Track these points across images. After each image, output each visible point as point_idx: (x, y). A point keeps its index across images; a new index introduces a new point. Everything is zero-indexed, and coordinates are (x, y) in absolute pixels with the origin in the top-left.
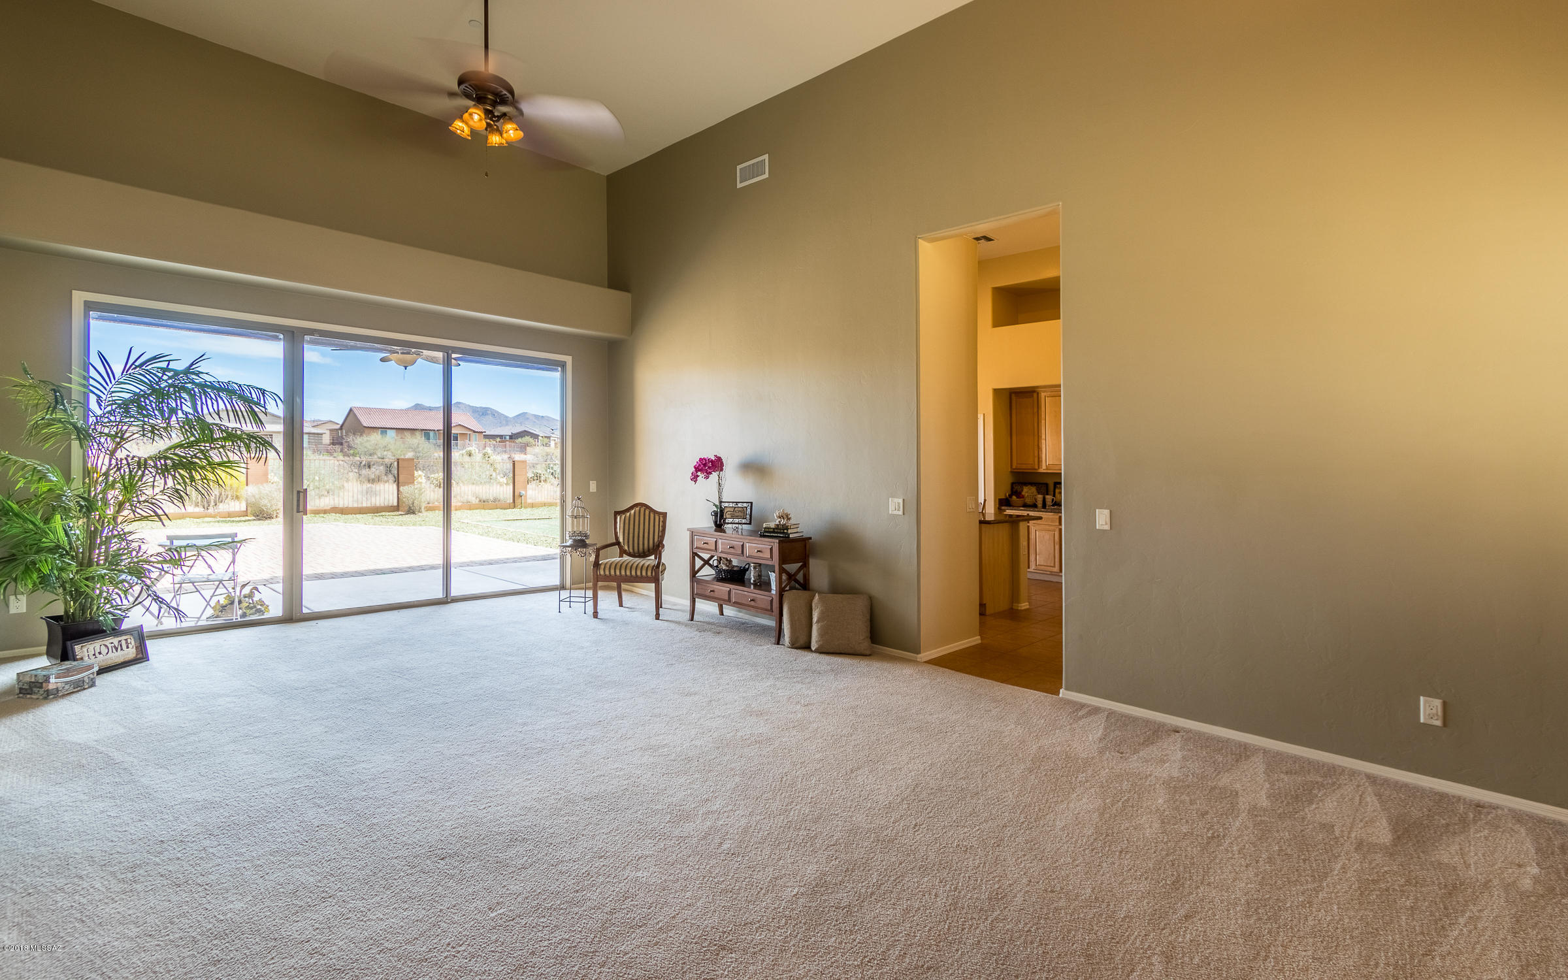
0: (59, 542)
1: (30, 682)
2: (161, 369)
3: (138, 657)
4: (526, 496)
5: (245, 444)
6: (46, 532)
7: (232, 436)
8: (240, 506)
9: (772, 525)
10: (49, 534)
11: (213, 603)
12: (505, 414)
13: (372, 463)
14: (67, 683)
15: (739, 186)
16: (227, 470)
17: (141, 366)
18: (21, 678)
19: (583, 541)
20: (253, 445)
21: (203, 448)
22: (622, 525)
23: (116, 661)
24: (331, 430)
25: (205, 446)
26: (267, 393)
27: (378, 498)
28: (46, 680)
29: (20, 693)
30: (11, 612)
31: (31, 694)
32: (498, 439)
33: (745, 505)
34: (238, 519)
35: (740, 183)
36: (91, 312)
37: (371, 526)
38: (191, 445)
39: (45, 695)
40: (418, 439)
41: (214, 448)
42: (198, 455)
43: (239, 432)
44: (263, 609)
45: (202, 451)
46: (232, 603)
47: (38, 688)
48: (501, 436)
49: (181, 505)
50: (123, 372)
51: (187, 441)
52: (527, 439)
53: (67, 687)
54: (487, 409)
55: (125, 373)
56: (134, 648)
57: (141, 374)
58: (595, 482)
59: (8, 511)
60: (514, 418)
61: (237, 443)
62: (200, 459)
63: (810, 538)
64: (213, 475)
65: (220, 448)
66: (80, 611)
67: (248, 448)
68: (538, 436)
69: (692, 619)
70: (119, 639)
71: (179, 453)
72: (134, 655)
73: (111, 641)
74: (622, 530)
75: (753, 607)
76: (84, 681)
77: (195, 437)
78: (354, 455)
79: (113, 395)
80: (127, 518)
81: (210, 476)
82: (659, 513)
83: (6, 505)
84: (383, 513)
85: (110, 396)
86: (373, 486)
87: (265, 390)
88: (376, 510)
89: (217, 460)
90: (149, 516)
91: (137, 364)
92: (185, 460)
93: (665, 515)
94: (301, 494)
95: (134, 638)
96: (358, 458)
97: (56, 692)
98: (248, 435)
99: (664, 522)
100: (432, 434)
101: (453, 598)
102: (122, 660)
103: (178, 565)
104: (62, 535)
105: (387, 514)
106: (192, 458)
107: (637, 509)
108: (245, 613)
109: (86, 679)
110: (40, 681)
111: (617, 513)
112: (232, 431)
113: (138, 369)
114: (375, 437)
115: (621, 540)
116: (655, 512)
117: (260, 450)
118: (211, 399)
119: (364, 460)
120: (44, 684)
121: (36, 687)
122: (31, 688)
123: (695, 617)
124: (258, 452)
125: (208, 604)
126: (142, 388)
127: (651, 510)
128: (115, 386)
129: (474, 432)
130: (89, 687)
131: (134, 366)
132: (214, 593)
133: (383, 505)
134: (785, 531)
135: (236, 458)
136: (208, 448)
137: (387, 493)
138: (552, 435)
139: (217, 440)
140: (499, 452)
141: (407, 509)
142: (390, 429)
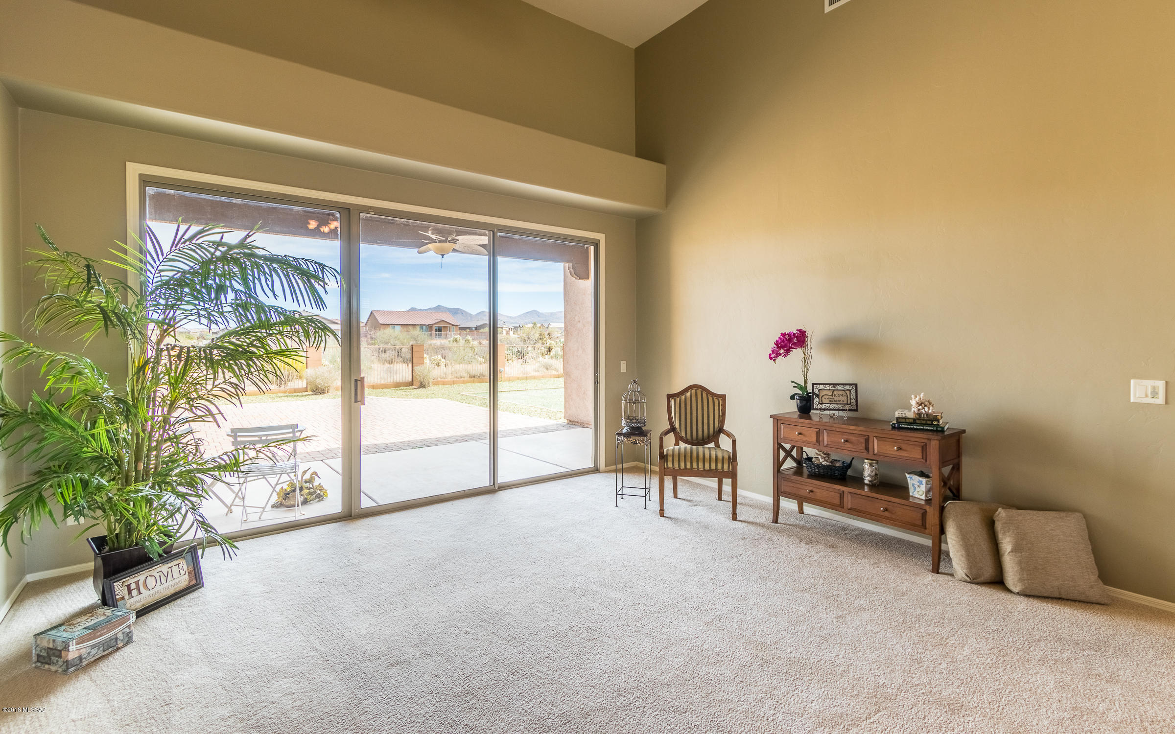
0: (102, 450)
1: (48, 648)
2: (214, 242)
3: (191, 584)
4: (504, 372)
5: (304, 329)
6: (87, 440)
7: (289, 320)
8: (302, 384)
9: (910, 414)
10: (90, 442)
11: (278, 489)
12: (470, 312)
13: (387, 349)
14: (93, 647)
15: (828, 9)
16: (286, 360)
17: (191, 239)
18: (38, 642)
19: (639, 428)
20: (311, 329)
21: (259, 334)
22: (678, 409)
23: (165, 594)
25: (261, 333)
26: (327, 268)
27: (398, 376)
28: (65, 648)
29: (38, 661)
30: (68, 525)
31: (49, 664)
32: (468, 330)
33: (847, 387)
34: (301, 394)
35: (831, 4)
36: (147, 188)
37: (396, 399)
38: (246, 332)
39: (64, 667)
40: (417, 332)
41: (272, 335)
42: (255, 343)
43: (297, 316)
44: (322, 494)
45: (259, 339)
46: (294, 491)
47: (56, 657)
48: (469, 328)
49: (237, 402)
50: (172, 247)
51: (242, 327)
53: (94, 652)
54: (458, 309)
55: (173, 248)
56: (187, 573)
57: (191, 249)
58: (625, 362)
59: (46, 414)
60: (476, 315)
61: (295, 328)
62: (257, 347)
63: (964, 431)
64: (271, 366)
65: (277, 334)
66: (126, 533)
67: (307, 334)
69: (776, 520)
70: (169, 565)
71: (234, 340)
72: (187, 583)
73: (159, 570)
74: (678, 415)
75: (887, 518)
76: (116, 639)
77: (251, 323)
78: (374, 344)
79: (162, 274)
80: (178, 419)
81: (268, 367)
82: (718, 396)
83: (44, 408)
84: (402, 388)
85: (159, 275)
86: (392, 366)
87: (324, 265)
88: (397, 385)
89: (274, 348)
90: (205, 416)
91: (186, 237)
92: (240, 349)
93: (723, 397)
94: (359, 382)
95: (187, 562)
96: (377, 346)
97: (78, 662)
98: (306, 319)
99: (724, 405)
100: (424, 327)
101: (501, 485)
102: (172, 591)
103: (234, 472)
104: (106, 442)
105: (405, 388)
106: (248, 346)
107: (693, 391)
108: (306, 499)
109: (120, 636)
110: (59, 648)
111: (669, 397)
112: (291, 314)
113: (188, 243)
114: (389, 331)
115: (677, 426)
116: (714, 395)
117: (319, 336)
118: (265, 273)
119: (382, 346)
120: (63, 652)
121: (54, 655)
122: (49, 656)
123: (781, 518)
124: (317, 338)
125: (274, 490)
126: (192, 264)
127: (708, 392)
128: (163, 263)
129: (453, 325)
130: (125, 645)
131: (183, 240)
132: (278, 481)
133: (401, 381)
134: (935, 423)
135: (295, 346)
136: (265, 335)
137: (403, 372)
139: (274, 324)
140: (474, 339)
141: (419, 385)
142: (397, 325)
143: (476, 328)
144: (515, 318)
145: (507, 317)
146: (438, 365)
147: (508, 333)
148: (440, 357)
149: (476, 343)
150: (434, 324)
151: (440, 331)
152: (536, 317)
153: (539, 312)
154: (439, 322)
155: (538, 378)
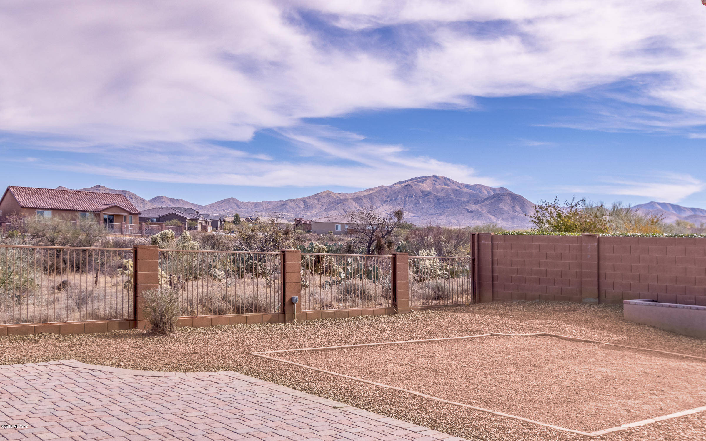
32: (148, 222)
52: (175, 221)
68: (185, 219)
114: (32, 218)
129: (130, 213)
138: (200, 219)
141: (151, 326)
142: (46, 209)
143: (159, 220)
144: (205, 207)
147: (204, 228)
150: (103, 210)
151: (111, 221)
152: (236, 207)
153: (241, 201)
154: (110, 208)
155: (356, 316)
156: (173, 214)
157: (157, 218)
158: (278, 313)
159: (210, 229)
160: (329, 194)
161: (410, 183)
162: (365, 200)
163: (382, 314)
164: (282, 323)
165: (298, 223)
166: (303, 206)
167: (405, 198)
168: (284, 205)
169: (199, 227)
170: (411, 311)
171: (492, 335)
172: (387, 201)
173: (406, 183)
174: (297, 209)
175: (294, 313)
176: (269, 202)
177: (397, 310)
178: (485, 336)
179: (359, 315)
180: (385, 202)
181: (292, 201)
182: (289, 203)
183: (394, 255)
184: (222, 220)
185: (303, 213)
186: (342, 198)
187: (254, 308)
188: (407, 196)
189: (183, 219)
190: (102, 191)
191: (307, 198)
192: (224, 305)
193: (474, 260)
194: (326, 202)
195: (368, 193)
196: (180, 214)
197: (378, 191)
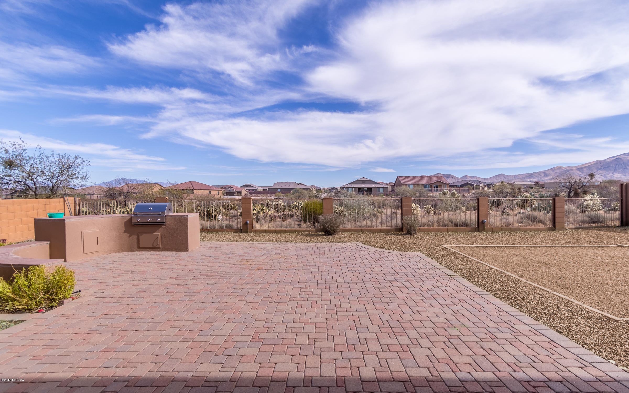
24: (391, 186)
32: (455, 187)
40: (421, 188)
52: (468, 186)
84: (393, 233)
100: (427, 185)
105: (396, 233)
129: (445, 184)
138: (481, 184)
140: (458, 193)
141: (407, 231)
142: (411, 184)
143: (461, 186)
144: (488, 179)
145: (482, 178)
146: (429, 212)
147: (483, 188)
148: (430, 206)
149: (460, 195)
150: (434, 183)
151: (437, 187)
152: (504, 178)
153: (507, 175)
154: (436, 182)
155: (525, 231)
156: (467, 183)
157: (460, 185)
158: (475, 228)
159: (486, 189)
160: (560, 168)
161: (619, 157)
162: (585, 169)
163: (545, 230)
164: (477, 232)
165: (537, 184)
166: (543, 175)
167: (615, 166)
168: (531, 175)
169: (481, 188)
170: (567, 229)
171: (618, 246)
172: (601, 168)
173: (617, 157)
174: (540, 177)
175: (484, 228)
176: (522, 174)
177: (555, 228)
178: (611, 246)
179: (528, 230)
180: (600, 169)
181: (536, 173)
182: (535, 174)
183: (554, 198)
184: (493, 184)
185: (543, 179)
186: (568, 169)
187: (465, 224)
188: (617, 165)
189: (473, 185)
190: (440, 175)
191: (545, 171)
192: (449, 223)
193: (622, 200)
194: (558, 172)
195: (587, 165)
196: (471, 183)
197: (595, 163)
